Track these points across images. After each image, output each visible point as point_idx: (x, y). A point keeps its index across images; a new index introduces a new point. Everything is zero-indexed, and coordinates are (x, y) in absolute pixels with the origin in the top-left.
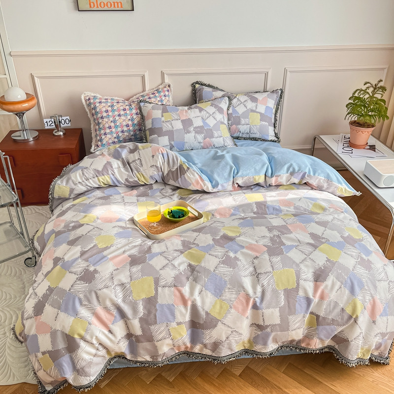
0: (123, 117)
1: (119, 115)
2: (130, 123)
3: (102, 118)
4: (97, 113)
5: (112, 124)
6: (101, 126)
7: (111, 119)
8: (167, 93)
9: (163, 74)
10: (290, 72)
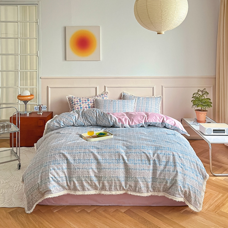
0: (84, 104)
1: (83, 103)
2: (87, 106)
3: (75, 104)
4: (73, 103)
5: (79, 107)
6: (74, 108)
7: (79, 104)
8: (106, 95)
9: (105, 87)
10: (165, 87)
